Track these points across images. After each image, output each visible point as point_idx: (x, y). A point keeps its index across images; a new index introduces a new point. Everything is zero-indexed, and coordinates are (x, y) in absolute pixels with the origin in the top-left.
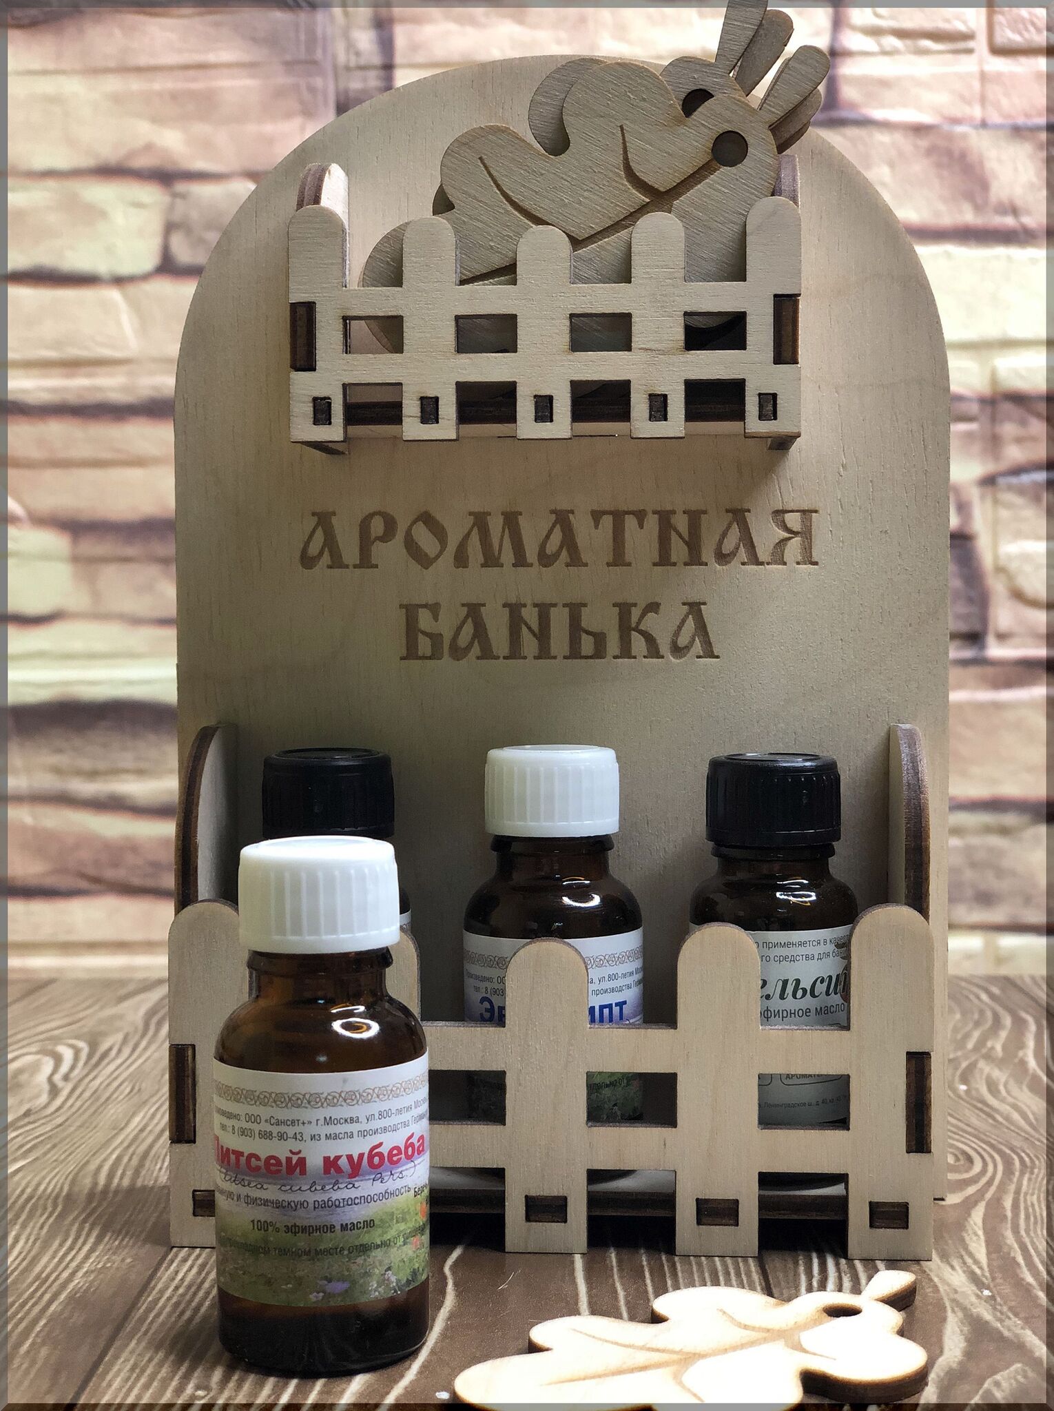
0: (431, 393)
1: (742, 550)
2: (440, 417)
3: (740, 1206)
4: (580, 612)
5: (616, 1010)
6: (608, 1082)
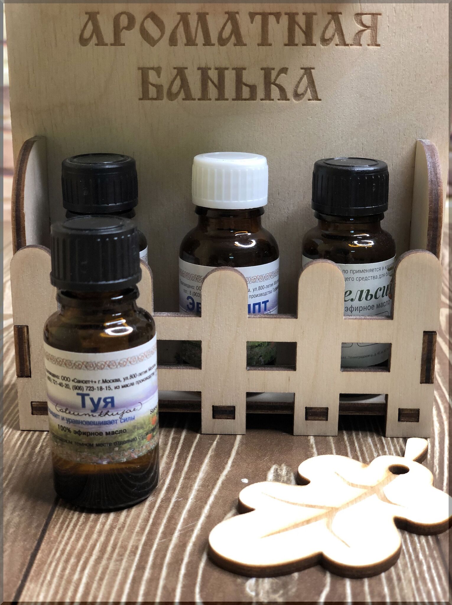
1: (336, 36)
3: (329, 411)
4: (242, 73)
5: (263, 306)
6: (257, 345)
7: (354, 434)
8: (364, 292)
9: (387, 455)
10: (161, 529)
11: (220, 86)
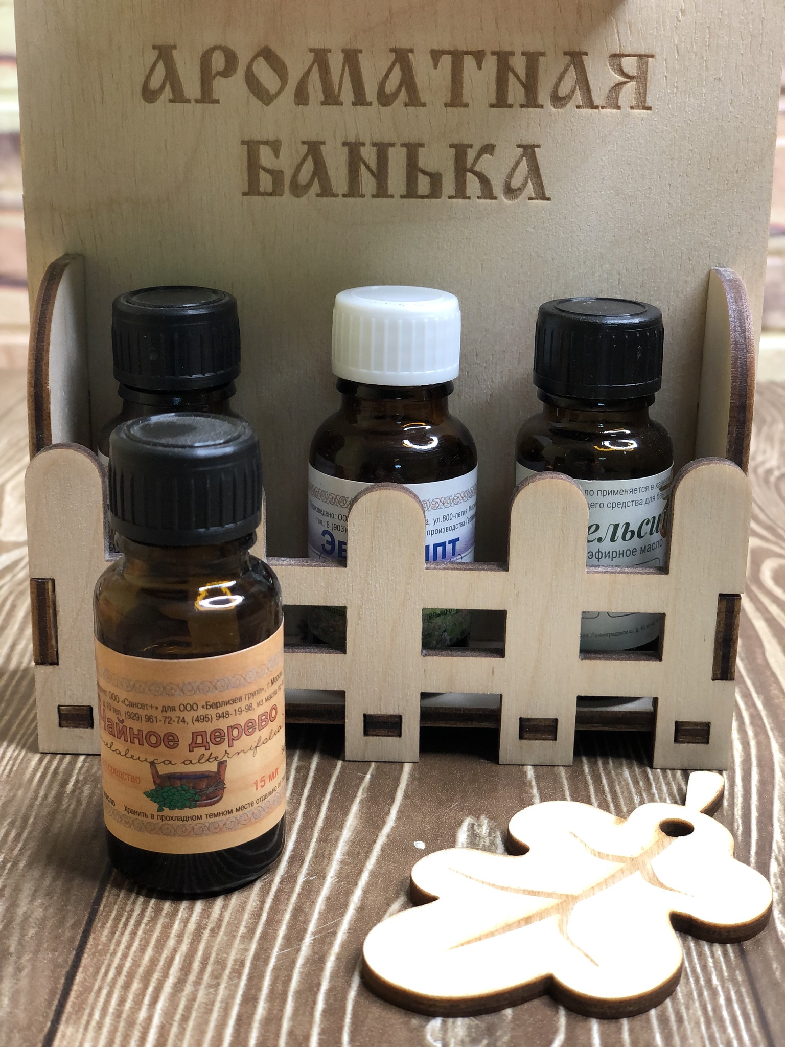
1: (578, 93)
3: (559, 724)
4: (417, 152)
5: (449, 547)
6: (439, 613)
7: (600, 763)
8: (620, 526)
9: (657, 802)
10: (282, 931)
11: (381, 174)
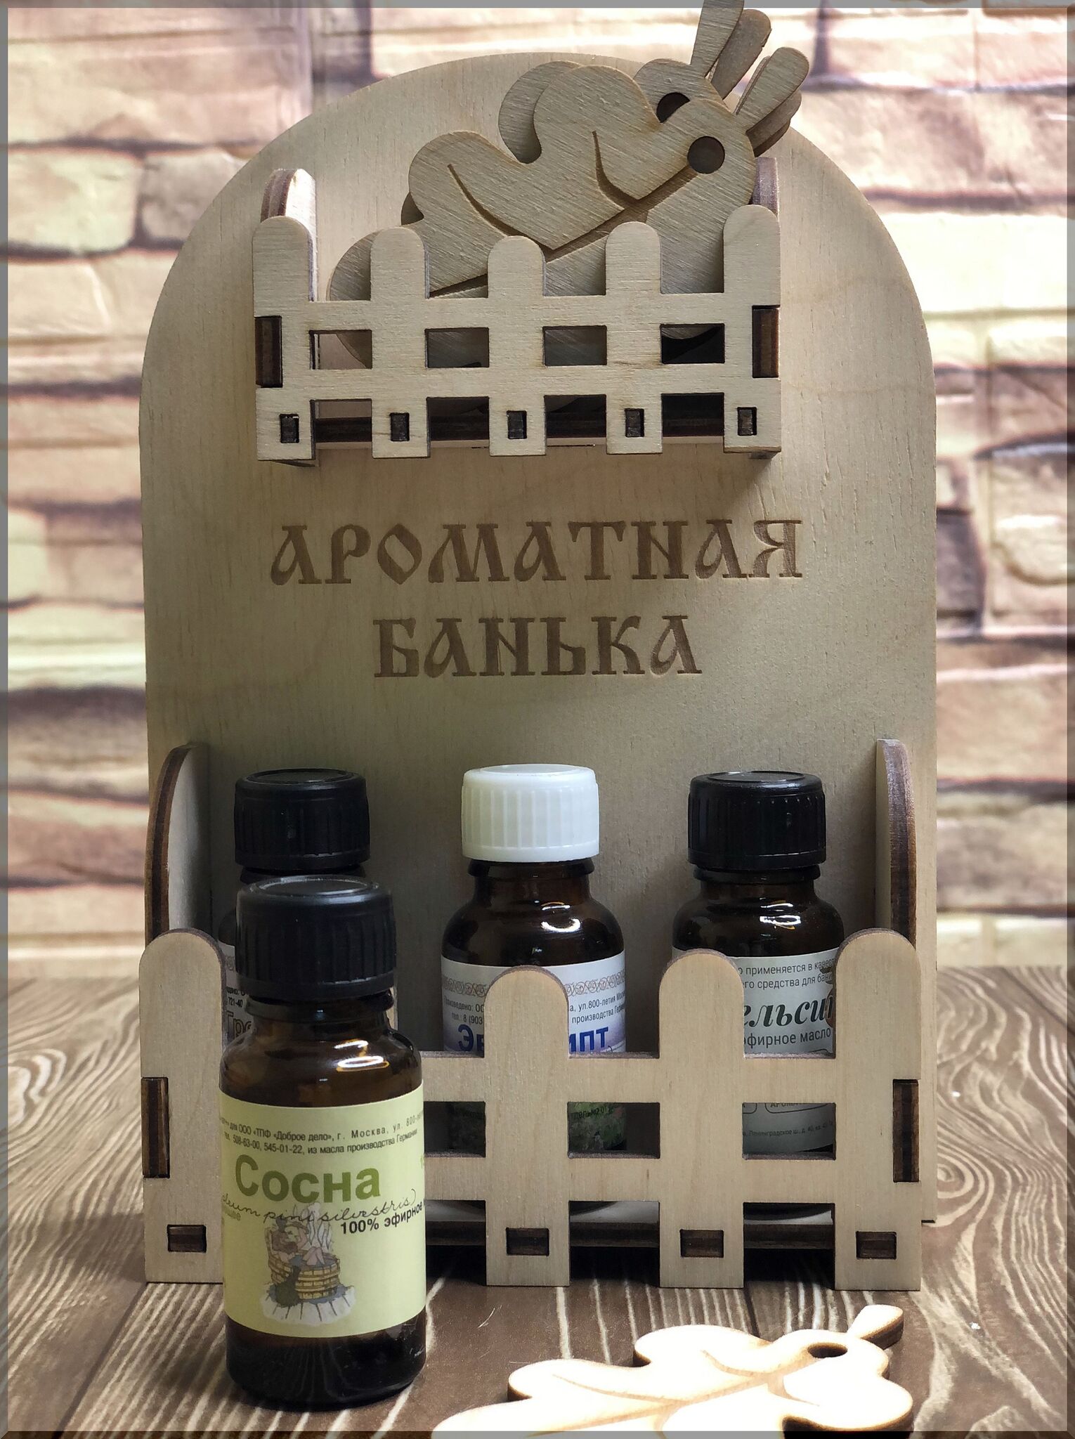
0: (401, 410)
1: (724, 561)
2: (410, 434)
3: (725, 1238)
4: (558, 626)
5: (597, 1037)
6: (590, 1111)
8: (774, 1009)
11: (520, 650)
